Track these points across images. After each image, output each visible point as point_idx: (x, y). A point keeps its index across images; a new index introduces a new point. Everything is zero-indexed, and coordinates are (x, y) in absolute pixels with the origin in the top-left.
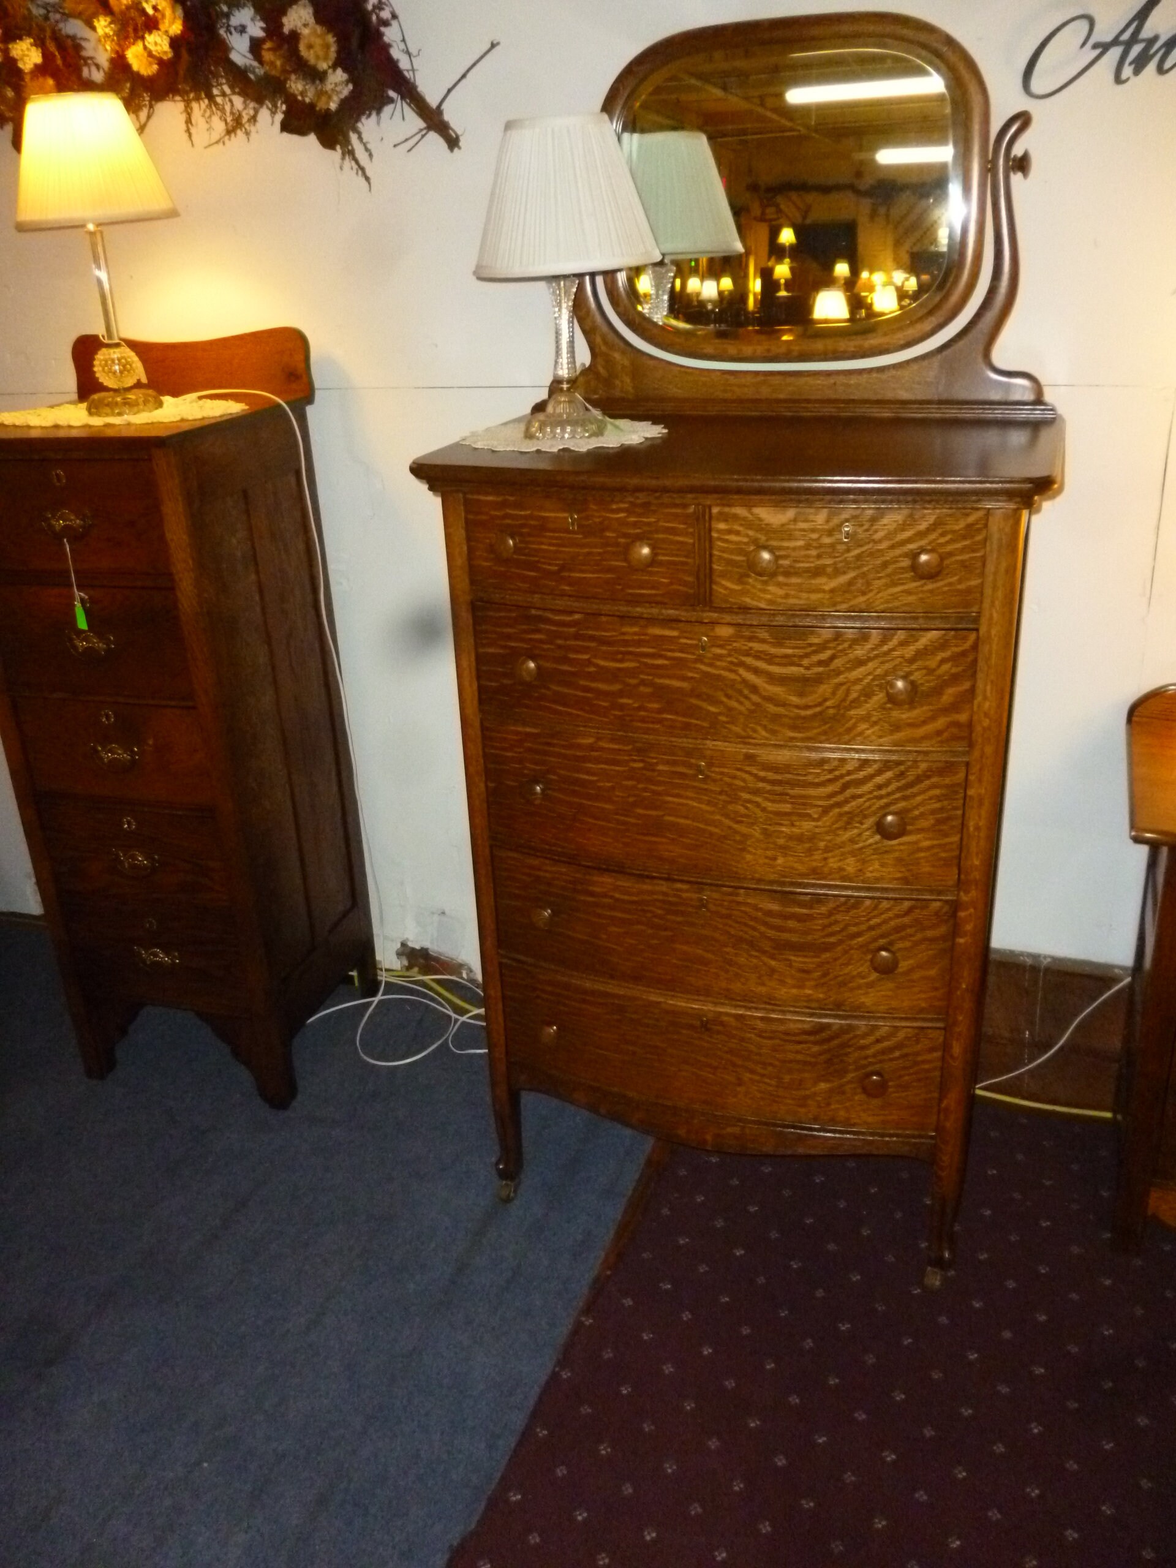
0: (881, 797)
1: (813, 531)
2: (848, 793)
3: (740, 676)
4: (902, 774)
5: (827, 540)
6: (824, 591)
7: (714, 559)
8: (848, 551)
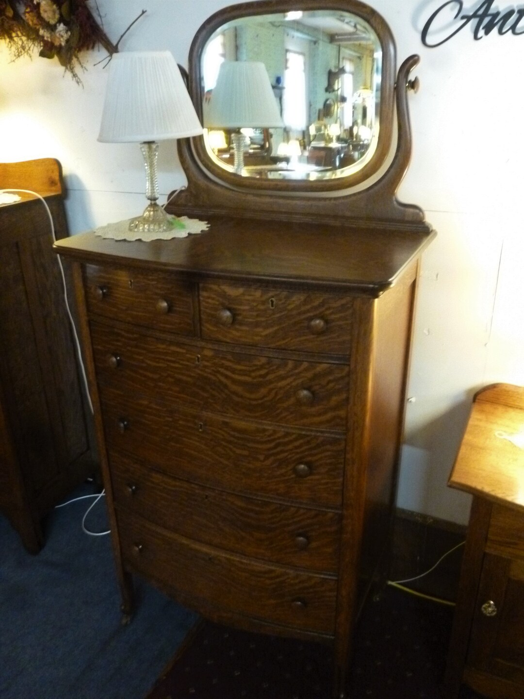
0: (297, 453)
1: (254, 301)
2: (279, 449)
3: (218, 378)
4: (308, 442)
5: (262, 307)
6: (261, 336)
7: (202, 312)
8: (274, 314)
